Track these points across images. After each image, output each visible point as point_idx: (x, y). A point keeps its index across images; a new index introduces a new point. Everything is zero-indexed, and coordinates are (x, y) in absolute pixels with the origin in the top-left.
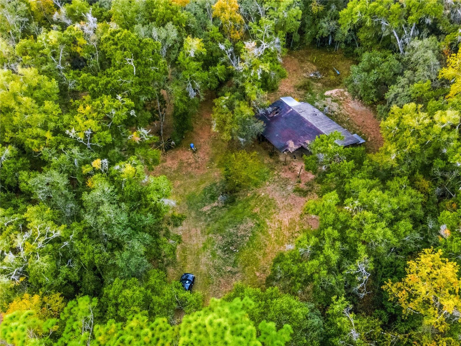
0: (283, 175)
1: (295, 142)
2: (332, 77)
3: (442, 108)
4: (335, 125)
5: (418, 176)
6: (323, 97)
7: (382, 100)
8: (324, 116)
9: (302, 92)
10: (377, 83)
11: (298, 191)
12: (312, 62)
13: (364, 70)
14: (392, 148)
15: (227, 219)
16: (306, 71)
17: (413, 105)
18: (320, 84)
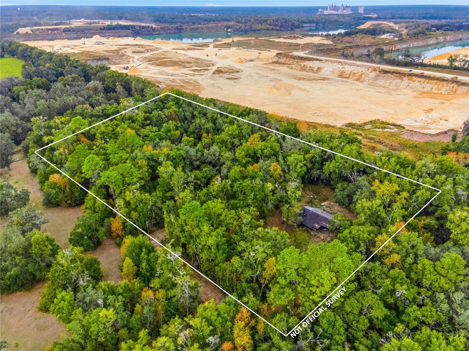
0: (316, 240)
1: (318, 224)
2: (323, 197)
3: (375, 200)
5: (374, 224)
6: (321, 206)
8: (326, 213)
10: (348, 196)
13: (341, 191)
14: (362, 214)
18: (317, 200)
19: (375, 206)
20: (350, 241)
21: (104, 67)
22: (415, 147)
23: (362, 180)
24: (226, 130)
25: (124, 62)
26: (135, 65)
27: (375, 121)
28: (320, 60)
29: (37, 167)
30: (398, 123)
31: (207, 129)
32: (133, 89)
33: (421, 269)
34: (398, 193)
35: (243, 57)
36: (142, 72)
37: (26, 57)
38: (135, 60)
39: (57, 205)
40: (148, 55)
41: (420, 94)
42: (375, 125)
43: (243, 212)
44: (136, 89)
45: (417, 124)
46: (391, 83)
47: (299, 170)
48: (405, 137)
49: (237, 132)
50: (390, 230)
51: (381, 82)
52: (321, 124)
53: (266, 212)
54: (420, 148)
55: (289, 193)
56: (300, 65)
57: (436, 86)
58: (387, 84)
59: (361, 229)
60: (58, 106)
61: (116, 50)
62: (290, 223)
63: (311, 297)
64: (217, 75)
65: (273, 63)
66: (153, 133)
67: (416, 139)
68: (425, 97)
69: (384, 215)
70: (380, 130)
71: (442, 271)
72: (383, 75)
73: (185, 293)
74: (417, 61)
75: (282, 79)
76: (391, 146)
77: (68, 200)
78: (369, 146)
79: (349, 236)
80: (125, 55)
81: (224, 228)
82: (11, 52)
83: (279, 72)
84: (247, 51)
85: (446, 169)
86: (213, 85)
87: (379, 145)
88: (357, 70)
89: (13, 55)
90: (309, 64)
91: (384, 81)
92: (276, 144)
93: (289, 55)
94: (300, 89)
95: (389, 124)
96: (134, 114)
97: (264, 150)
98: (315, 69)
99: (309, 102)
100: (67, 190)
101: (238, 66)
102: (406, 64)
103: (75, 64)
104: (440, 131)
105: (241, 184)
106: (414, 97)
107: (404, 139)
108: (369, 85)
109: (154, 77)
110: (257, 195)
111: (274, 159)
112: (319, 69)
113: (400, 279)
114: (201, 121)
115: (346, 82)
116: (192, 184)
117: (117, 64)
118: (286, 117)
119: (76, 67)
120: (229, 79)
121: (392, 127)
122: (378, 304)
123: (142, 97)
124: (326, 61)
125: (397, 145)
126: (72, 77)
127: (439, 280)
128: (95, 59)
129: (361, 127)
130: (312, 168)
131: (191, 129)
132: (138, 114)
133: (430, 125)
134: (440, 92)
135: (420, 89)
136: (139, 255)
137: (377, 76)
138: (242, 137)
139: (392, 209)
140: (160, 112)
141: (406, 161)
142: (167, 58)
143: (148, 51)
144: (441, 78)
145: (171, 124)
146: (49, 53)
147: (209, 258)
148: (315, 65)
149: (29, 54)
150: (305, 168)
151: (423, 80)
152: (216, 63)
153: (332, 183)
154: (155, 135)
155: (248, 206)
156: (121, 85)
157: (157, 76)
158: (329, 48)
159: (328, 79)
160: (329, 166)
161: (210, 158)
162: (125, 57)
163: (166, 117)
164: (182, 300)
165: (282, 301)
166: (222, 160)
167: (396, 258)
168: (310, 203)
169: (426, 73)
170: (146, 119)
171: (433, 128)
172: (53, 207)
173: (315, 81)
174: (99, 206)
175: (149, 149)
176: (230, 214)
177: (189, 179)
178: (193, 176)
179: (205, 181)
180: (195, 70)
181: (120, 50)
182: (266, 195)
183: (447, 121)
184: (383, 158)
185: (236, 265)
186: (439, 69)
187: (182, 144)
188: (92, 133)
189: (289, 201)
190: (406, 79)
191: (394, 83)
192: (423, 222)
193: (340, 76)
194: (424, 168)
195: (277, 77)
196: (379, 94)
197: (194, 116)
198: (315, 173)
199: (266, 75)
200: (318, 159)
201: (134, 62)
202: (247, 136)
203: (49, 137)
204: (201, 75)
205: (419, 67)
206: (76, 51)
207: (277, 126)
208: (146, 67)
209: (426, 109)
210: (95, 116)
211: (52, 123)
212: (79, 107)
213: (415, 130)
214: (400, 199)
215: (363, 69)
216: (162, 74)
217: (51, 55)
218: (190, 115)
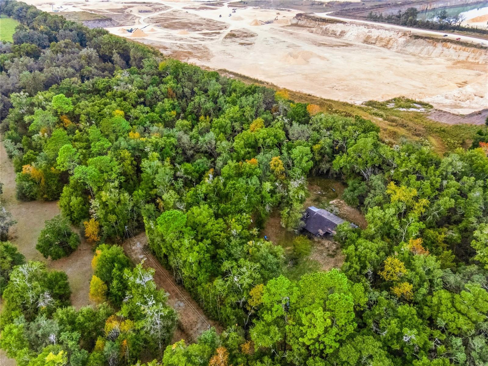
0: (319, 248)
1: (323, 230)
2: (332, 193)
3: (389, 208)
4: (340, 220)
5: (385, 237)
6: (329, 205)
7: (362, 203)
8: (334, 216)
9: (316, 203)
10: (359, 197)
11: (329, 255)
12: (317, 185)
13: (351, 191)
14: (372, 226)
15: (297, 272)
16: (315, 191)
17: (377, 207)
18: (325, 198)
19: (387, 216)
20: (355, 260)
21: (101, 31)
22: (442, 132)
23: (376, 180)
24: (227, 111)
25: (128, 23)
26: (140, 27)
27: (399, 98)
28: (344, 23)
29: (12, 154)
30: (425, 100)
31: (206, 109)
32: (132, 58)
33: (436, 303)
34: (416, 199)
35: (259, 19)
36: (147, 35)
37: (21, 17)
38: (141, 21)
39: (33, 199)
40: (155, 15)
41: (454, 64)
42: (399, 104)
43: (234, 220)
44: (134, 57)
45: (448, 102)
46: (422, 50)
47: (304, 164)
48: (433, 118)
49: (238, 115)
50: (402, 249)
51: (411, 49)
52: (337, 102)
53: (263, 216)
54: (448, 133)
55: (291, 193)
56: (321, 29)
57: (473, 54)
58: (417, 52)
59: (369, 246)
60: (44, 78)
61: (122, 9)
62: (289, 229)
63: (301, 340)
64: (229, 40)
65: (293, 25)
66: (145, 115)
67: (444, 121)
68: (459, 68)
69: (397, 227)
70: (404, 109)
71: (462, 307)
72: (415, 41)
73: (157, 324)
74: (453, 24)
75: (300, 45)
76: (415, 130)
77: (44, 194)
78: (389, 130)
79: (354, 254)
80: (131, 15)
81: (209, 241)
82: (7, 12)
83: (298, 37)
84: (265, 11)
85: (477, 168)
86: (224, 52)
87: (402, 129)
88: (385, 34)
89: (9, 15)
90: (331, 27)
91: (414, 48)
92: (281, 131)
93: (310, 17)
94: (319, 57)
95: (415, 103)
96: (127, 90)
97: (267, 138)
98: (338, 34)
99: (328, 73)
100: (43, 183)
101: (253, 29)
102: (441, 28)
103: (70, 27)
104: (473, 111)
105: (234, 184)
106: (447, 67)
107: (431, 122)
108: (398, 52)
109: (160, 42)
110: (252, 197)
111: (276, 151)
112: (343, 33)
113: (410, 320)
114: (200, 99)
115: (372, 48)
116: (181, 180)
117: (121, 25)
118: (299, 93)
119: (71, 31)
120: (242, 44)
121: (418, 106)
122: (380, 355)
123: (139, 68)
124: (351, 23)
125: (422, 129)
126: (65, 43)
127: (457, 320)
128: (96, 20)
129: (382, 106)
130: (321, 161)
131: (189, 109)
132: (130, 90)
133: (462, 103)
134: (477, 61)
135: (455, 58)
136: (110, 271)
137: (407, 42)
138: (244, 121)
139: (408, 220)
140: (156, 88)
141: (429, 156)
142: (177, 19)
143: (156, 10)
144: (479, 44)
145: (167, 103)
146: (44, 13)
147: (191, 276)
148: (338, 28)
149: (24, 14)
150: (311, 163)
151: (459, 47)
152: (229, 25)
153: (343, 177)
154: (146, 117)
155: (241, 211)
156: (119, 53)
157: (163, 40)
158: (356, 7)
159: (351, 45)
160: (340, 161)
161: (205, 147)
162: (131, 17)
163: (163, 94)
164: (152, 332)
165: (266, 342)
166: (217, 151)
167: (407, 287)
168: (317, 201)
169: (464, 38)
170: (140, 96)
171: (465, 106)
172: (29, 201)
173: (336, 48)
174: (74, 205)
175: (135, 137)
176: (218, 223)
177: (178, 174)
178: (183, 170)
179: (197, 175)
180: (205, 34)
181: (126, 9)
182: (263, 197)
183: (482, 97)
184: (402, 154)
185: (219, 288)
186: (478, 34)
187: (175, 130)
188: (77, 113)
189: (290, 202)
190: (439, 45)
191: (425, 50)
192: (443, 236)
193: (365, 41)
194: (450, 167)
195: (295, 43)
196: (407, 63)
197: (193, 93)
198: (324, 166)
199: (283, 40)
200: (328, 150)
201: (139, 23)
202: (250, 120)
203: (30, 117)
204: (212, 39)
205: (456, 31)
206: (77, 10)
207: (285, 108)
208: (152, 30)
209: (460, 82)
210: (84, 92)
211: (34, 100)
212: (66, 82)
213: (444, 109)
214: (418, 207)
215: (392, 33)
216: (170, 38)
217: (46, 14)
218: (189, 91)
